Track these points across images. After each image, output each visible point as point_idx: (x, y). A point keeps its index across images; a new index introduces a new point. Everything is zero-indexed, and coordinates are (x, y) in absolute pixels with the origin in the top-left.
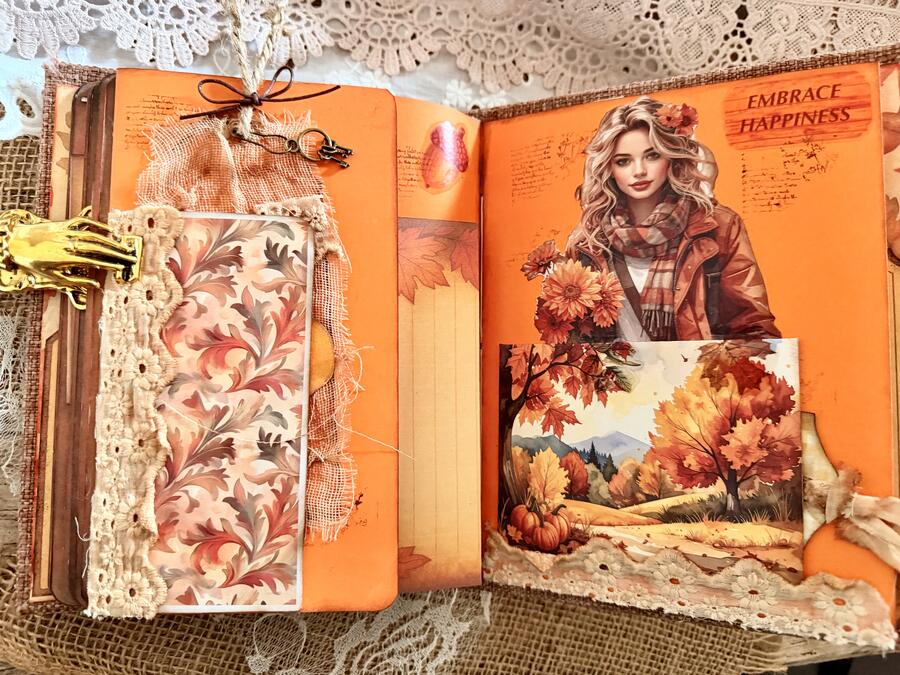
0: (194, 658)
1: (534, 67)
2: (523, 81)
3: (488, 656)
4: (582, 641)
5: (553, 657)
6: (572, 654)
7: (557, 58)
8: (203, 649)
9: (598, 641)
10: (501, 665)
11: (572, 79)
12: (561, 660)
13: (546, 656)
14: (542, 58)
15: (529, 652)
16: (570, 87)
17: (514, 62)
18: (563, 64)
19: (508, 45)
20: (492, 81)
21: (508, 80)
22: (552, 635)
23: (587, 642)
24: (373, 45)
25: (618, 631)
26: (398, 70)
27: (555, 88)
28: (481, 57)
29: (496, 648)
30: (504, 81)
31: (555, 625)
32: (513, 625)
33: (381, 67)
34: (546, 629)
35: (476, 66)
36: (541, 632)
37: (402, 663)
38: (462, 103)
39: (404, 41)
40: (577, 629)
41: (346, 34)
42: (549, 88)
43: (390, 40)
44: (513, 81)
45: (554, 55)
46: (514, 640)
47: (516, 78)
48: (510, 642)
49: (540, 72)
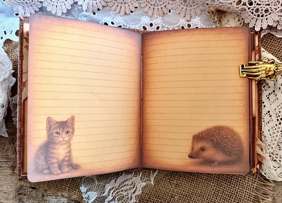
0: (68, 184)
1: (172, 7)
2: (169, 13)
3: (151, 196)
4: (184, 196)
5: (173, 200)
6: (180, 199)
7: (180, 2)
8: (70, 182)
9: (189, 197)
10: (156, 199)
11: (186, 9)
12: (176, 201)
13: (171, 199)
14: (175, 3)
15: (165, 197)
16: (186, 12)
17: (165, 6)
18: (183, 5)
19: (163, 1)
20: (156, 14)
22: (174, 192)
23: (186, 196)
24: (118, 4)
25: (197, 194)
26: (124, 14)
27: (180, 13)
28: (153, 6)
29: (154, 194)
30: (161, 13)
31: (175, 189)
32: (160, 188)
33: (119, 13)
34: (171, 190)
35: (151, 10)
36: (170, 191)
37: (125, 193)
38: (147, 23)
39: (128, 3)
40: (182, 192)
41: (111, 2)
42: (178, 13)
43: (123, 3)
44: (164, 13)
45: (179, 2)
46: (160, 192)
47: (166, 11)
48: (159, 192)
49: (175, 8)
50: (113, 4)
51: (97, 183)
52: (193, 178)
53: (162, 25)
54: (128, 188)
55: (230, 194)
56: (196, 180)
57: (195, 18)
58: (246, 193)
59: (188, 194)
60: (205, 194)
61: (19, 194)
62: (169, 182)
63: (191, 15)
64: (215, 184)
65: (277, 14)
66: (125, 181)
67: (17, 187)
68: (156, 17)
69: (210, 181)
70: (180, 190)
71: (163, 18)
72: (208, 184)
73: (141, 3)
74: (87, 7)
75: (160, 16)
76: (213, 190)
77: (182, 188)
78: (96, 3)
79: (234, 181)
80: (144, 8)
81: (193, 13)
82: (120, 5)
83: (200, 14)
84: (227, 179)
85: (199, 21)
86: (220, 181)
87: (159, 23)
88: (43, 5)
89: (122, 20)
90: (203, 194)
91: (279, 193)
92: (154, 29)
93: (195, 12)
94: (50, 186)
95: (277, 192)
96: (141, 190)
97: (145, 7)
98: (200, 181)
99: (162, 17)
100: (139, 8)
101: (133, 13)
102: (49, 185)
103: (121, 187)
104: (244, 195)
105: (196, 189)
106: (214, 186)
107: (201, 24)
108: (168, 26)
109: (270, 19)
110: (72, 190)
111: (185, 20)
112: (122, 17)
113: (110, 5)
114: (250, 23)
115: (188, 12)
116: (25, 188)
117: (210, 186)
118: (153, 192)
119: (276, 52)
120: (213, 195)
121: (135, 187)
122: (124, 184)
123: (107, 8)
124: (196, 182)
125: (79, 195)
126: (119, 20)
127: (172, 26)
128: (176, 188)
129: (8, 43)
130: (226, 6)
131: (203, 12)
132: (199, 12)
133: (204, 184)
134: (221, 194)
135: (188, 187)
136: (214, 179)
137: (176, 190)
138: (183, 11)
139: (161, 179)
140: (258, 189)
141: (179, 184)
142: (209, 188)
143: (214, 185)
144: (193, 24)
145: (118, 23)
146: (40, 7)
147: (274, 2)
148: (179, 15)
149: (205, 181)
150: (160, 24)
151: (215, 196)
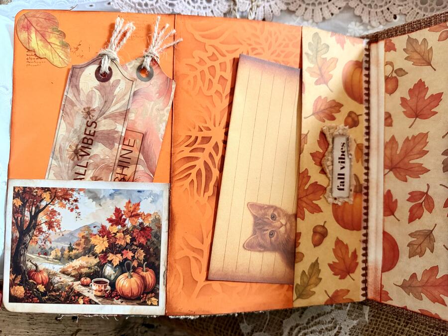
1: (400, 10)
7: (415, 4)
14: (405, 5)
17: (388, 9)
18: (418, 7)
20: (375, 21)
21: (384, 19)
24: (307, 6)
26: (321, 19)
28: (369, 7)
30: (382, 20)
31: (404, 328)
32: (379, 325)
34: (398, 329)
35: (366, 13)
38: (357, 34)
39: (324, 3)
41: (292, 3)
43: (316, 3)
44: (388, 19)
45: (413, 3)
47: (389, 17)
48: (376, 334)
49: (404, 13)
50: (297, 7)
51: (268, 317)
54: (324, 327)
68: (374, 26)
70: (413, 329)
75: (380, 24)
77: (417, 326)
82: (310, 8)
96: (348, 333)
97: (356, 7)
99: (384, 25)
100: (344, 9)
101: (335, 16)
103: (310, 324)
116: (132, 325)
121: (338, 326)
122: (317, 320)
128: (407, 326)
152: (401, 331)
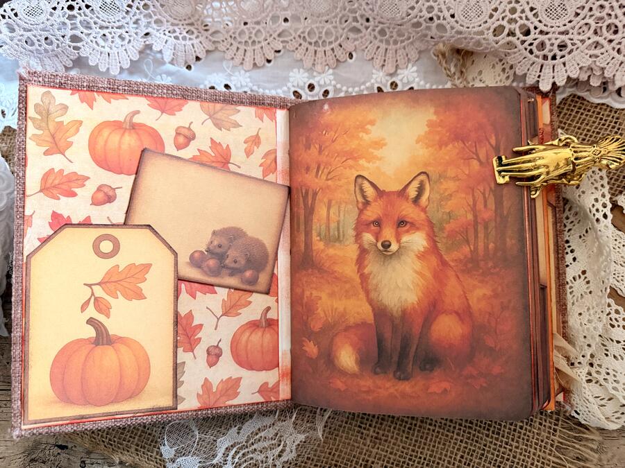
0: (134, 438)
1: (355, 46)
2: (348, 59)
7: (373, 36)
8: (139, 433)
11: (386, 49)
14: (362, 38)
16: (385, 56)
17: (340, 45)
18: (378, 40)
19: (334, 33)
20: (321, 63)
21: (335, 59)
22: (369, 456)
24: (239, 46)
25: (422, 461)
26: (252, 66)
27: (373, 58)
28: (315, 46)
29: (325, 460)
30: (332, 61)
31: (372, 449)
32: (339, 445)
33: (242, 63)
34: (364, 451)
35: (310, 54)
36: (361, 453)
37: (260, 457)
38: (301, 84)
39: (259, 42)
40: (388, 455)
41: (223, 41)
42: (368, 59)
43: (250, 42)
44: (340, 59)
45: (370, 34)
46: (339, 456)
47: (342, 56)
48: (336, 457)
49: (361, 48)
50: (228, 46)
51: (198, 437)
52: (411, 424)
53: (335, 86)
54: (266, 444)
55: (499, 459)
56: (420, 427)
57: (407, 67)
58: (536, 458)
59: (402, 460)
60: (440, 459)
61: (33, 460)
62: (358, 432)
63: (397, 61)
64: (463, 436)
65: (587, 51)
66: (259, 429)
67: (27, 444)
68: (320, 71)
69: (452, 429)
70: (383, 450)
71: (336, 71)
72: (447, 436)
73: (288, 42)
74: (174, 55)
75: (329, 68)
76: (458, 450)
77: (388, 447)
78: (193, 45)
79: (507, 430)
80: (293, 51)
81: (402, 56)
82: (242, 47)
83: (416, 58)
84: (490, 426)
85: (415, 75)
86: (475, 430)
87: (328, 82)
88: (81, 54)
89: (248, 80)
90: (437, 460)
91: (613, 457)
92: (317, 94)
93: (405, 54)
94: (96, 442)
95: (610, 455)
96: (294, 451)
97: (297, 49)
98: (429, 429)
99: (334, 69)
100: (284, 52)
101: (272, 63)
102: (95, 439)
103: (251, 442)
104: (530, 461)
105: (419, 447)
106: (461, 441)
107: (421, 81)
108: (348, 88)
109: (571, 64)
110: (142, 450)
111: (385, 74)
112: (248, 74)
113: (221, 47)
114: (528, 75)
115: (391, 55)
116: (44, 447)
117: (452, 441)
118: (323, 454)
119: (591, 136)
120: (460, 461)
121: (283, 443)
122: (258, 437)
123: (217, 55)
124: (419, 431)
125: (158, 461)
126: (241, 79)
127: (357, 89)
128: (375, 446)
129: (9, 136)
130: (472, 38)
131: (423, 55)
132: (414, 55)
133: (437, 437)
134: (477, 461)
135: (402, 445)
136: (460, 425)
137: (375, 451)
138: (380, 54)
139: (340, 426)
140: (563, 448)
141: (380, 436)
142: (449, 446)
143: (460, 438)
144: (401, 80)
145: (239, 86)
146: (75, 57)
147: (577, 27)
148: (371, 62)
149: (441, 431)
150: (330, 84)
151: (465, 464)
152: (368, 453)
